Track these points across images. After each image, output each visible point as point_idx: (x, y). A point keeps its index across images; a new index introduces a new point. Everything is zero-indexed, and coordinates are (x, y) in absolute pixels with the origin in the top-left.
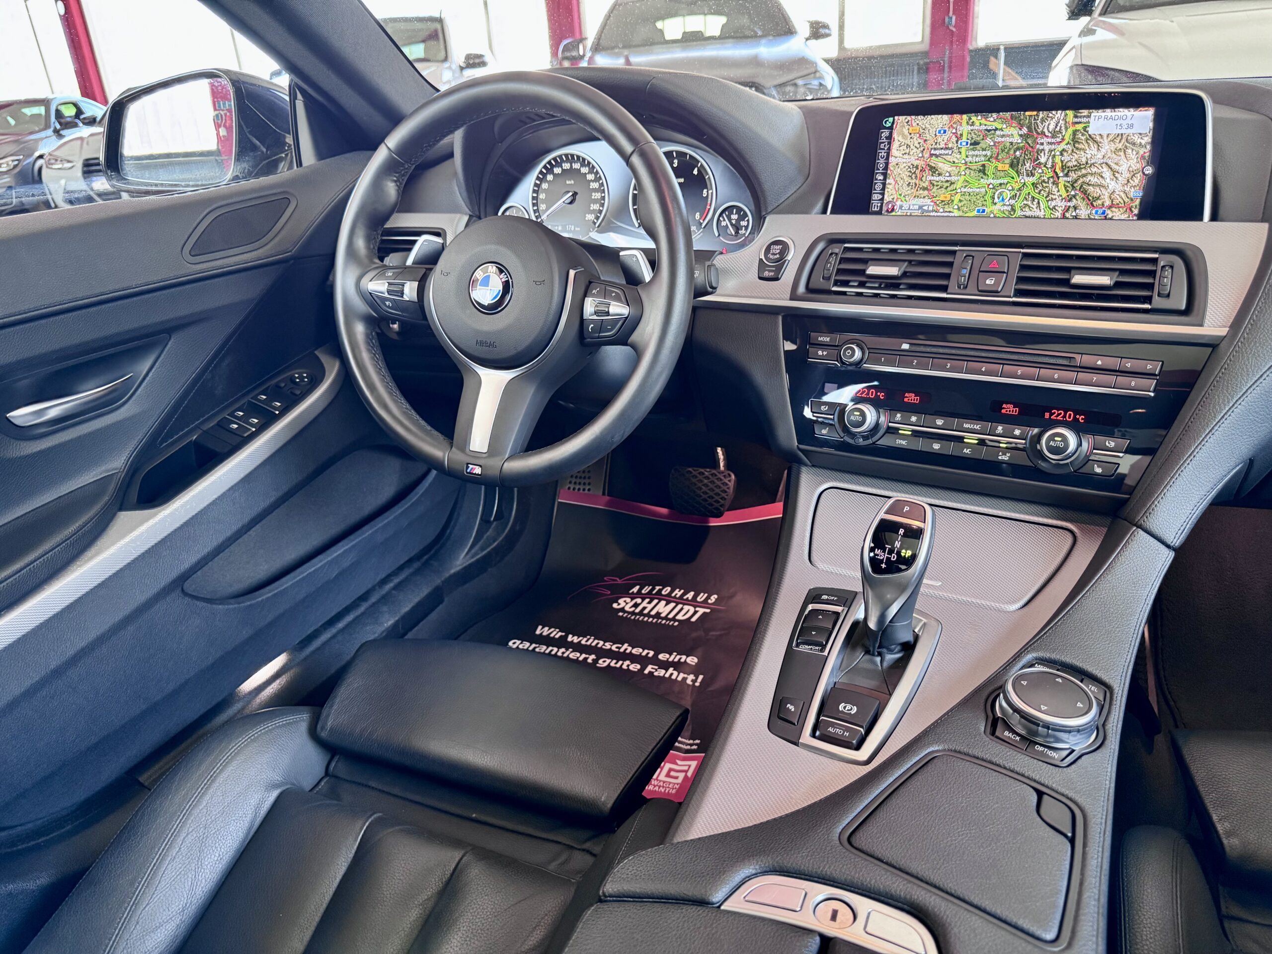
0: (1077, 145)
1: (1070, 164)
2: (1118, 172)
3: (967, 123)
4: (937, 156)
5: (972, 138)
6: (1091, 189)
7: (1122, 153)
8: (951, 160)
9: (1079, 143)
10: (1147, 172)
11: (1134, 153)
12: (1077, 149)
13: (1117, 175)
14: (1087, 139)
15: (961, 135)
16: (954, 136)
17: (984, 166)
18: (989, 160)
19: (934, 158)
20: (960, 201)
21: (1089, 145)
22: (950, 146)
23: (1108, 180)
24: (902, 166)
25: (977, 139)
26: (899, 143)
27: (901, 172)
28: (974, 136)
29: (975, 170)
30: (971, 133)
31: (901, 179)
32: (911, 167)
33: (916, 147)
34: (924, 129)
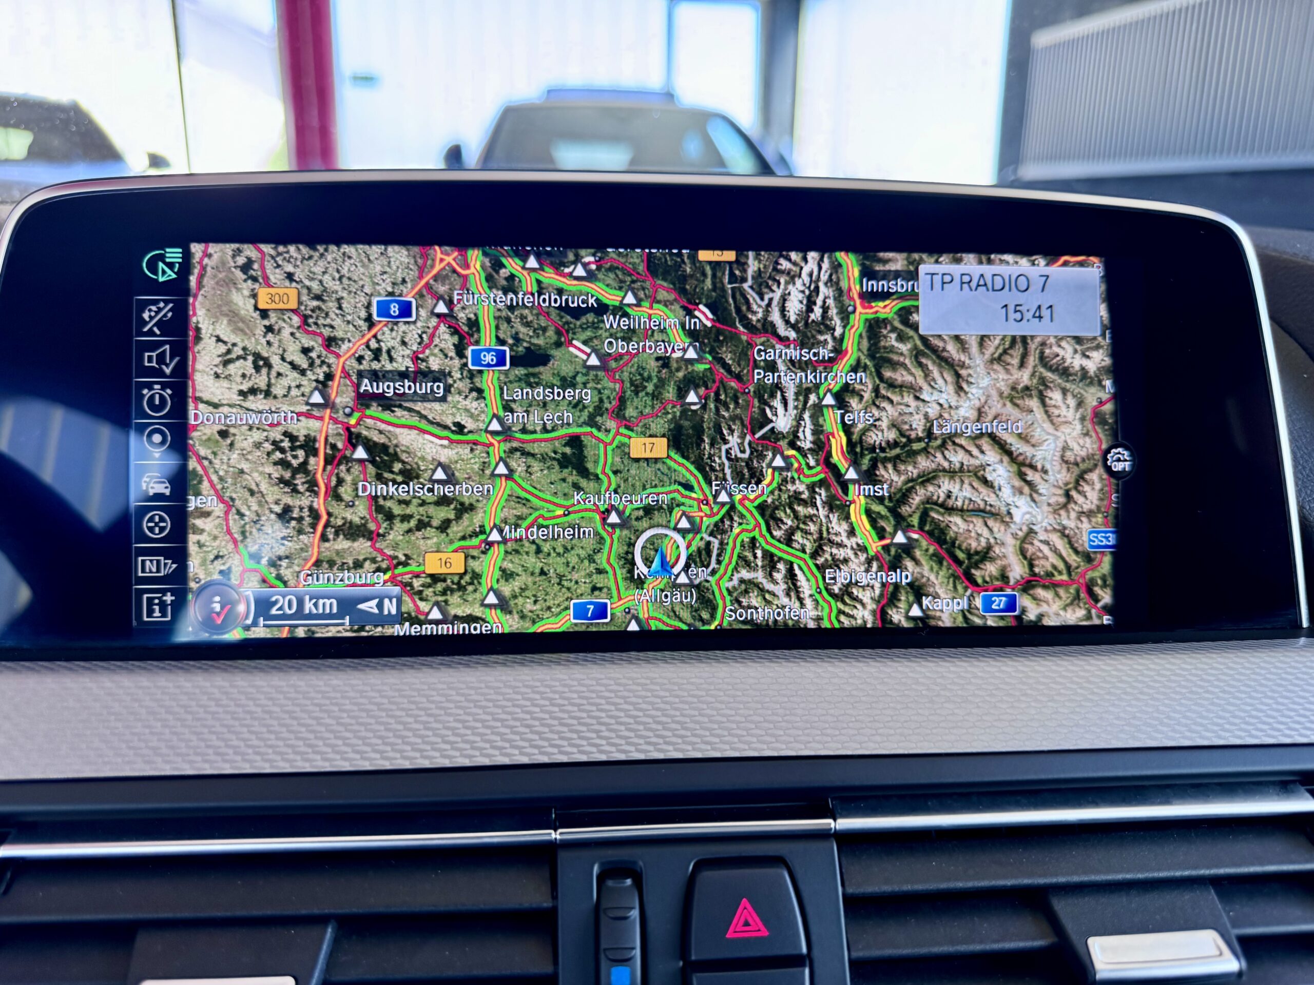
0: (888, 374)
1: (874, 438)
2: (1033, 467)
3: (489, 279)
4: (386, 403)
5: (517, 339)
6: (957, 524)
7: (1034, 403)
8: (449, 421)
9: (894, 365)
10: (1118, 467)
11: (1071, 402)
12: (892, 385)
13: (1031, 475)
14: (917, 355)
15: (474, 324)
16: (443, 328)
17: (575, 441)
18: (591, 422)
19: (374, 410)
20: (507, 575)
21: (927, 374)
22: (435, 364)
23: (1006, 493)
24: (245, 440)
25: (535, 341)
26: (223, 349)
27: (245, 466)
28: (523, 330)
29: (544, 458)
30: (508, 320)
31: (252, 493)
32: (286, 444)
33: (294, 366)
34: (318, 297)
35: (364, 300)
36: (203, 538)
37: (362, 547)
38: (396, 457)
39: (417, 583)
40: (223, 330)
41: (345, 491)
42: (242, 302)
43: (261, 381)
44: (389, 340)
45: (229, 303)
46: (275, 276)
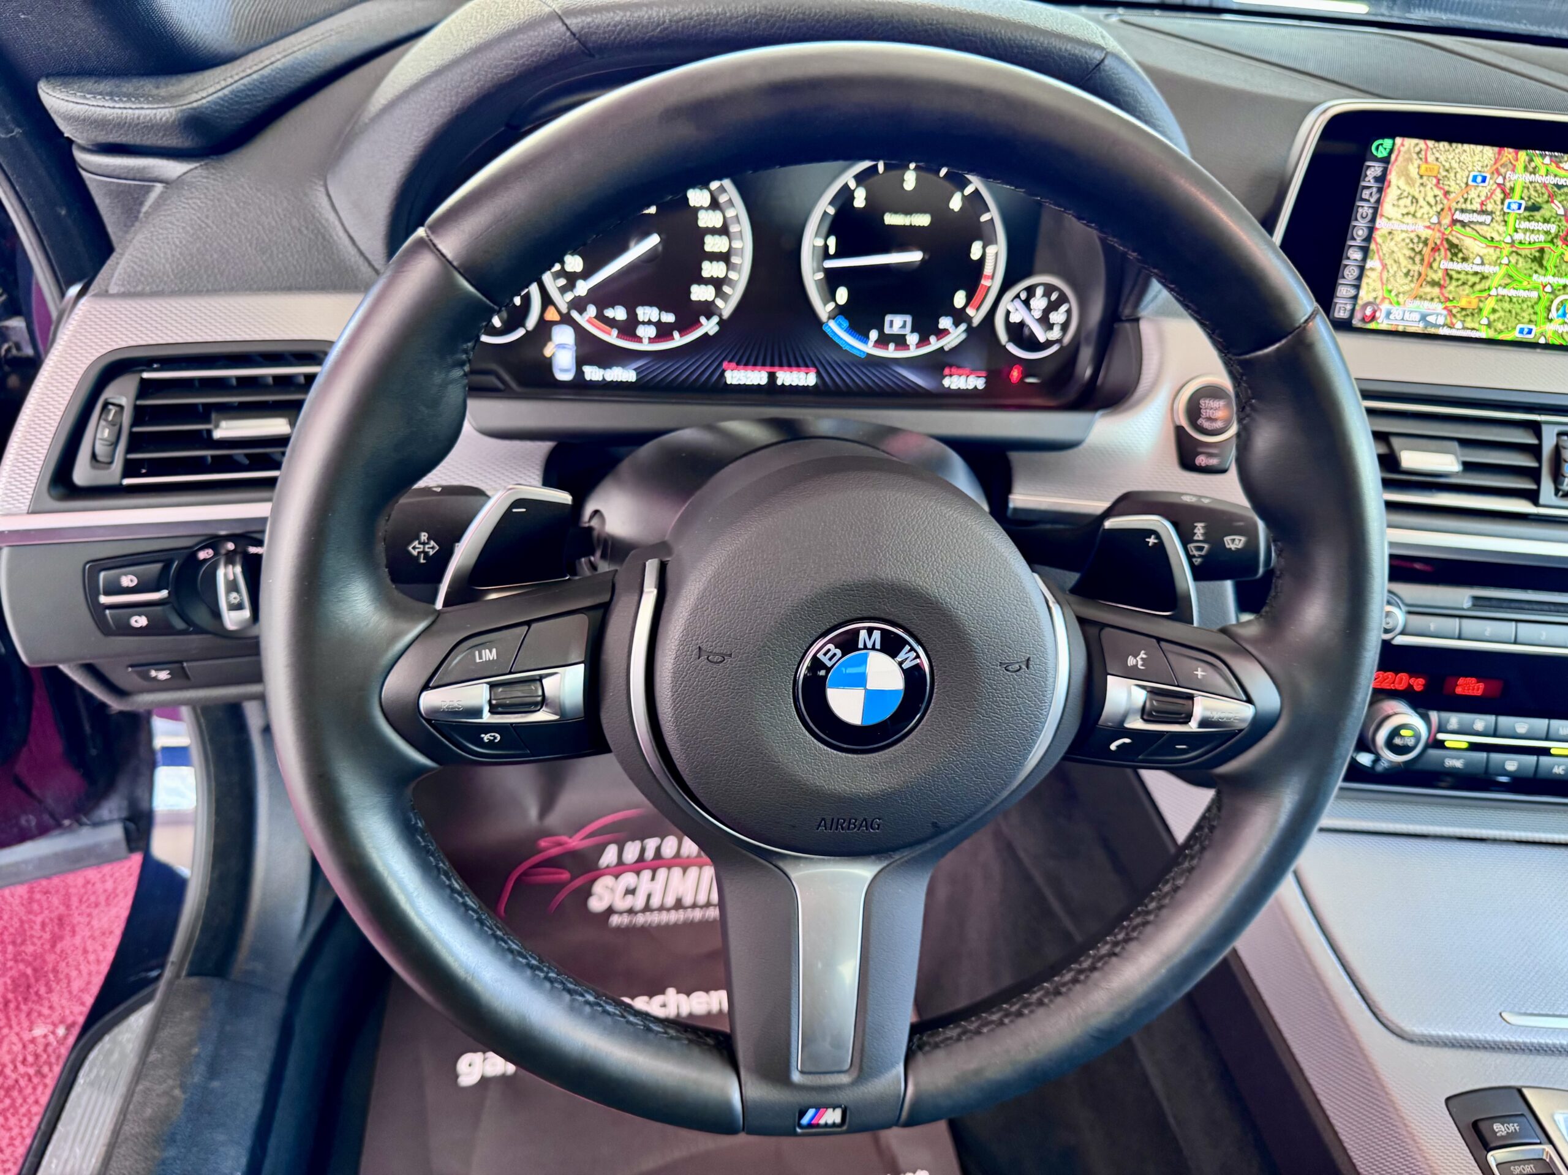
3: (1526, 168)
4: (1464, 224)
5: (1530, 198)
8: (1488, 236)
15: (1512, 189)
16: (1499, 190)
17: (1542, 250)
18: (1552, 241)
19: (1458, 227)
20: (1494, 311)
22: (1490, 207)
24: (1398, 237)
25: (1538, 200)
26: (1399, 192)
27: (1395, 249)
28: (1534, 194)
29: (1526, 257)
30: (1528, 188)
31: (1395, 261)
32: (1416, 240)
33: (1428, 203)
34: (1447, 171)
35: (1466, 173)
36: (1370, 281)
37: (1436, 291)
38: (1460, 251)
39: (1454, 311)
40: (1402, 183)
41: (1435, 265)
42: (1413, 170)
43: (1412, 209)
44: (1473, 194)
45: (1406, 169)
46: (1431, 158)
